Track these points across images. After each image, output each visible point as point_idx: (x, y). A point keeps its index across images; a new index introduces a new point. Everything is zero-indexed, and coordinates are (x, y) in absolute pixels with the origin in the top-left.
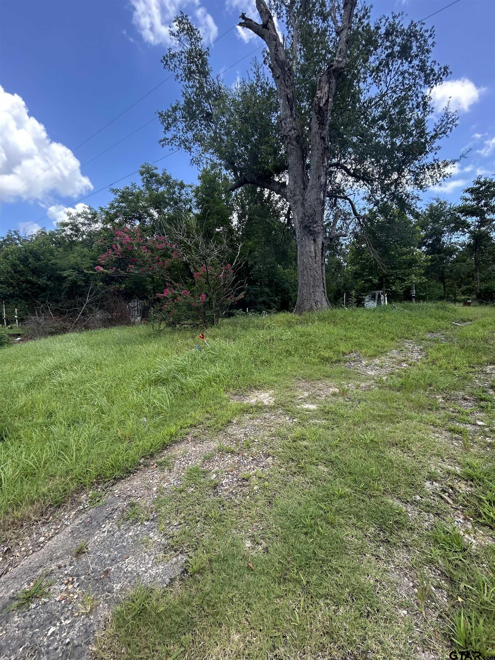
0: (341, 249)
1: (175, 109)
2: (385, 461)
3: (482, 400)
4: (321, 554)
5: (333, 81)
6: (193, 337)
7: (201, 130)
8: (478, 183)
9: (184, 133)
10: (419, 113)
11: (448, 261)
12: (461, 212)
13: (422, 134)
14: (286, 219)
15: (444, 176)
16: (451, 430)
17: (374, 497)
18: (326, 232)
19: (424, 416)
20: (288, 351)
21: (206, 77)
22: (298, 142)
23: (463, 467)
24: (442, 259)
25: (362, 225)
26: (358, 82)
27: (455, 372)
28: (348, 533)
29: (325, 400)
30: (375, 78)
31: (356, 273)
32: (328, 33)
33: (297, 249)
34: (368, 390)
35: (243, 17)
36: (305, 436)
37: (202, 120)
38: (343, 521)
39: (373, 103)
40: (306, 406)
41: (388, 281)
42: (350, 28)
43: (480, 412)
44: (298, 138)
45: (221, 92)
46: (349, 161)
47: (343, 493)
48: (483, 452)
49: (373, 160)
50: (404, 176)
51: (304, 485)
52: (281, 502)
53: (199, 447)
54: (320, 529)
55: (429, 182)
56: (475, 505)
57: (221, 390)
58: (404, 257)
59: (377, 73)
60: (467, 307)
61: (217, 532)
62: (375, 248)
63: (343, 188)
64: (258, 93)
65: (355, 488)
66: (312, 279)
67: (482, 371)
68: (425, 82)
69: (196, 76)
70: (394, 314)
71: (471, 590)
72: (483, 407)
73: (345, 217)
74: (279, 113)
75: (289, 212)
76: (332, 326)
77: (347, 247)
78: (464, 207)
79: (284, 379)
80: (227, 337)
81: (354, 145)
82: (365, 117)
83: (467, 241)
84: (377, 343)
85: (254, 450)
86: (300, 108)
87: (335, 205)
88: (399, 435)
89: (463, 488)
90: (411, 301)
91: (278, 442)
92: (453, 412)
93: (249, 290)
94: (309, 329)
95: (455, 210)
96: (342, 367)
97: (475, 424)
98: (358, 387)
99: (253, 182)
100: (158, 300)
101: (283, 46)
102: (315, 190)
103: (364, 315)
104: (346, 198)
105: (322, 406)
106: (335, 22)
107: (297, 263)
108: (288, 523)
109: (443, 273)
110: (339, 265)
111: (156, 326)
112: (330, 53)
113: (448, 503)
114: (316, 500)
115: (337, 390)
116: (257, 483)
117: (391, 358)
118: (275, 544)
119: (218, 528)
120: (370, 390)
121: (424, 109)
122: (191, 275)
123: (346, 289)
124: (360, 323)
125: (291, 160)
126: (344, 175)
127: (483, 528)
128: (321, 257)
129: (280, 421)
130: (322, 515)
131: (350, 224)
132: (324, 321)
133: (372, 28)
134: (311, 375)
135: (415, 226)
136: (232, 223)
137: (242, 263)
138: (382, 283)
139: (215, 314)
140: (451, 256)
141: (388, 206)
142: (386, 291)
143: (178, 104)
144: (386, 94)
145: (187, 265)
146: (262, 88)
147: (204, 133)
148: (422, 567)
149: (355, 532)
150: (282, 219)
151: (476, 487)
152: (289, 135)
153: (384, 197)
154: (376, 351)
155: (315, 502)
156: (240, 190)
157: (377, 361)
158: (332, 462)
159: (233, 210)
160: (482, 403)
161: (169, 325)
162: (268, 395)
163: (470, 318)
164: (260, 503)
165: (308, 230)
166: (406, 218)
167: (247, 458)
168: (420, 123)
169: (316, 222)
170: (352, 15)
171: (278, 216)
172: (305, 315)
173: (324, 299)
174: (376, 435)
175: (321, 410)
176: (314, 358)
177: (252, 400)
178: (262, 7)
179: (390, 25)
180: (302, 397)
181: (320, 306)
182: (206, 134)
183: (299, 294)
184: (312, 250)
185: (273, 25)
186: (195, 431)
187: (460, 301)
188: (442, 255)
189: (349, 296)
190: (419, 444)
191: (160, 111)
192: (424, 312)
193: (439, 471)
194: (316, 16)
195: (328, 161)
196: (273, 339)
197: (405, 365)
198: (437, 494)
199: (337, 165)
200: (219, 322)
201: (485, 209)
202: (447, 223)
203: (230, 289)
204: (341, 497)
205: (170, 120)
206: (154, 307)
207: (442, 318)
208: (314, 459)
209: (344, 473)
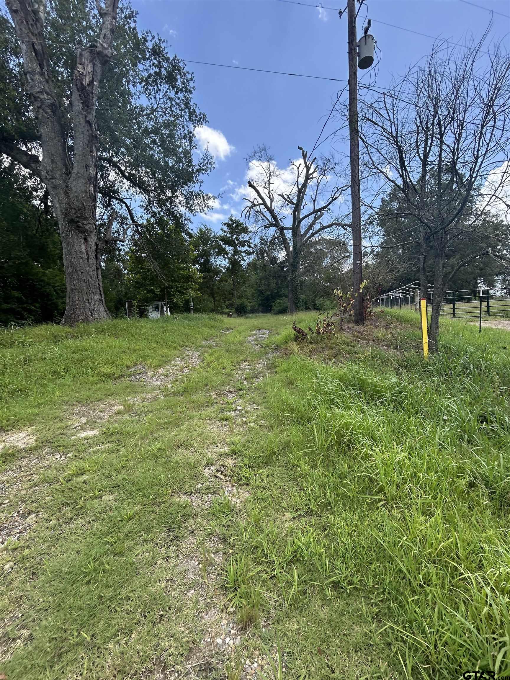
0: (119, 255)
2: (172, 464)
3: (240, 390)
4: (108, 593)
5: (98, 64)
8: (231, 220)
10: (186, 144)
11: (216, 280)
12: (222, 240)
13: (190, 164)
14: (43, 205)
15: (208, 207)
16: (222, 419)
17: (163, 502)
18: (100, 232)
19: (203, 413)
20: (55, 372)
23: (230, 446)
24: (211, 278)
25: (140, 234)
26: (128, 82)
27: (224, 372)
28: (138, 552)
29: (108, 421)
30: (145, 89)
31: (137, 283)
33: (61, 245)
34: (154, 401)
36: (84, 469)
38: (132, 543)
39: (145, 113)
40: (84, 434)
41: (168, 292)
42: (115, 18)
43: (240, 399)
44: (54, 108)
46: (122, 161)
47: (131, 513)
48: (241, 429)
49: (148, 170)
50: (177, 197)
51: (84, 528)
52: (51, 564)
54: (106, 566)
55: (197, 208)
56: (237, 473)
58: (182, 272)
60: (230, 318)
62: (155, 259)
63: (118, 188)
65: (144, 503)
66: (85, 284)
67: (240, 368)
68: (189, 118)
70: (175, 324)
71: (237, 539)
72: (241, 396)
73: (122, 221)
74: (21, 60)
75: (46, 197)
76: (113, 338)
77: (127, 253)
78: (223, 237)
79: (50, 409)
81: (127, 147)
82: (138, 123)
83: (227, 265)
84: (161, 353)
86: (55, 72)
87: (110, 205)
88: (183, 436)
89: (230, 462)
90: (190, 312)
91: (44, 489)
92: (222, 404)
94: (84, 343)
95: (217, 238)
96: (127, 381)
97: (236, 410)
98: (144, 400)
102: (82, 180)
103: (148, 326)
104: (121, 200)
105: (104, 429)
107: (62, 263)
108: (62, 585)
109: (213, 289)
110: (119, 273)
112: (93, 30)
113: (221, 479)
114: (100, 537)
115: (121, 408)
116: (9, 559)
117: (175, 366)
118: (43, 622)
120: (156, 400)
121: (190, 143)
123: (128, 299)
124: (143, 334)
126: (118, 175)
127: (243, 487)
128: (95, 260)
129: (46, 463)
130: (108, 550)
131: (127, 230)
132: (103, 333)
133: (140, 36)
134: (89, 397)
135: (189, 245)
138: (164, 294)
140: (217, 276)
141: (164, 220)
142: (168, 302)
144: (156, 110)
148: (204, 543)
149: (145, 547)
150: (36, 203)
151: (238, 458)
152: (39, 97)
153: (161, 211)
154: (160, 360)
155: (99, 540)
157: (162, 371)
158: (119, 486)
160: (241, 393)
163: (232, 326)
164: (15, 584)
165: (75, 225)
166: (182, 236)
169: (86, 219)
170: (116, 5)
172: (78, 327)
173: (102, 309)
174: (163, 442)
175: (103, 434)
176: (93, 376)
179: (156, 44)
180: (79, 425)
181: (97, 316)
183: (68, 301)
184: (83, 249)
187: (225, 314)
188: (211, 274)
189: (131, 306)
190: (199, 439)
192: (200, 322)
193: (214, 456)
195: (97, 152)
196: (30, 360)
197: (187, 371)
198: (213, 476)
199: (109, 161)
201: (237, 242)
202: (213, 247)
204: (130, 519)
207: (214, 327)
208: (97, 491)
209: (132, 493)
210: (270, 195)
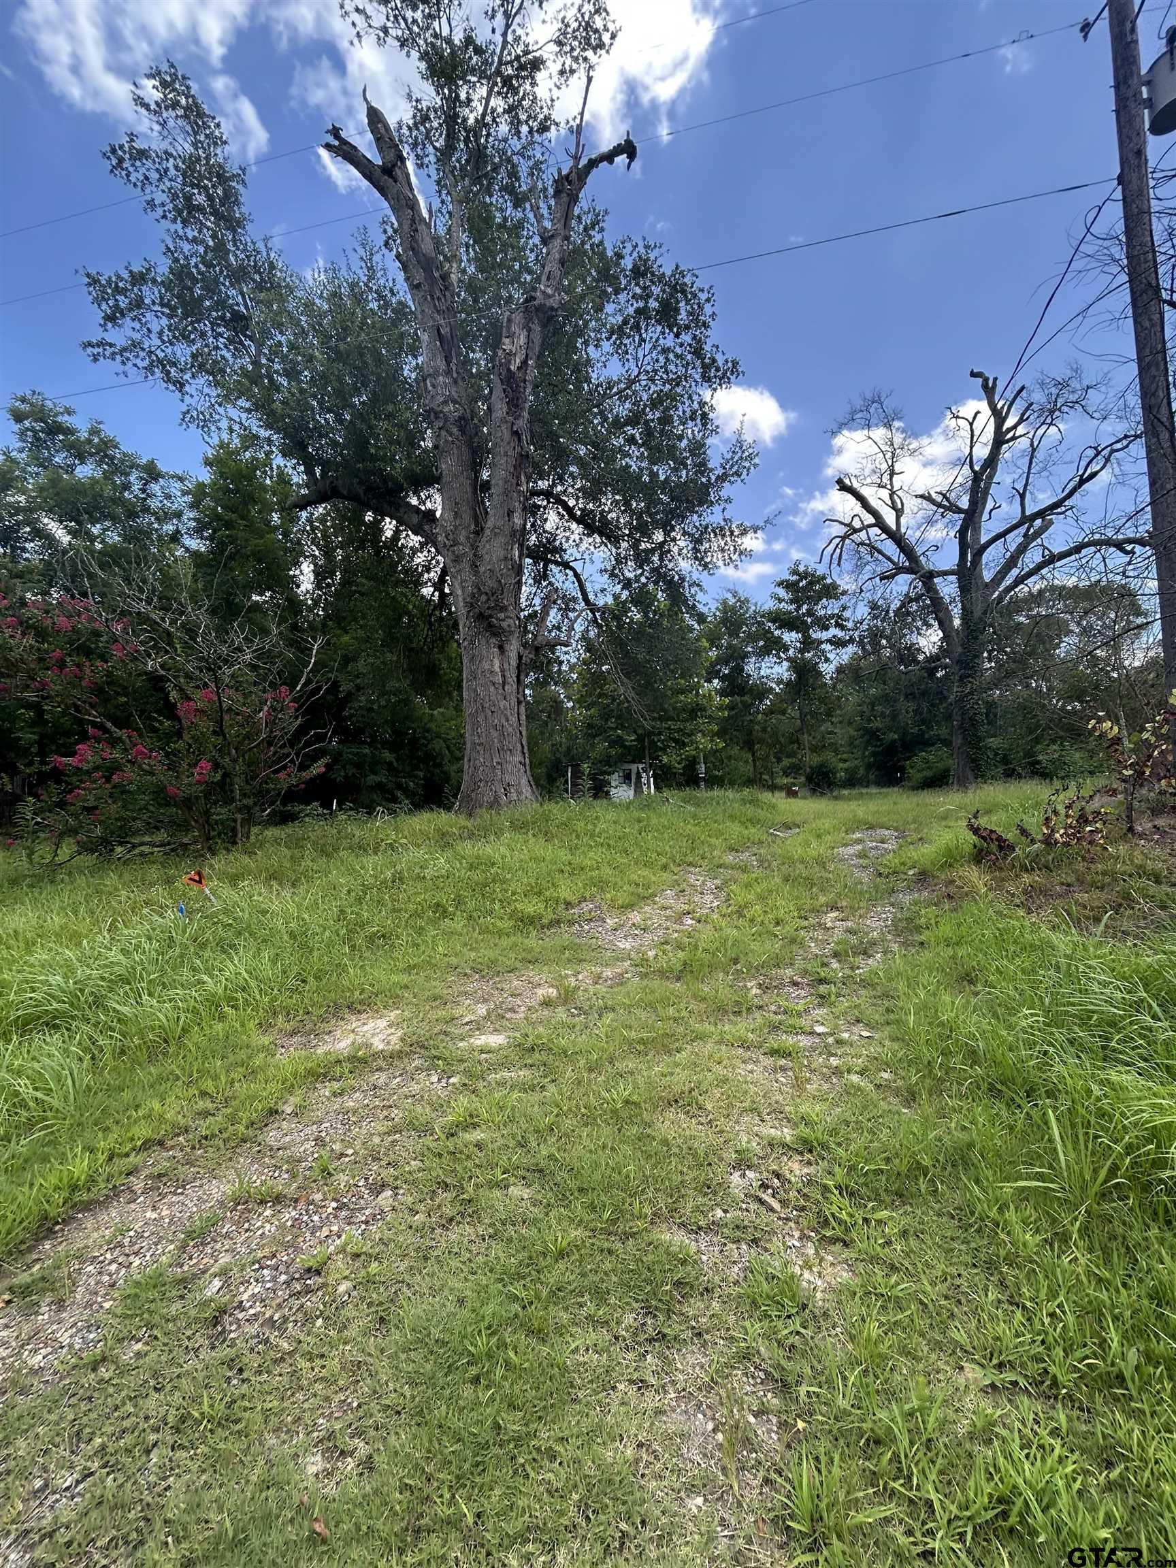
0: (559, 672)
1: (139, 279)
2: (654, 1144)
3: (822, 981)
4: (513, 1423)
5: (536, 328)
6: (169, 881)
7: (217, 348)
8: (795, 572)
9: (163, 342)
10: (696, 429)
11: (758, 712)
12: (774, 621)
13: (702, 467)
14: (437, 594)
15: (742, 552)
16: (774, 1052)
17: (633, 1235)
18: (526, 631)
19: (726, 1028)
20: (438, 905)
21: (234, 231)
22: (462, 430)
23: (795, 1125)
24: (748, 706)
25: (599, 626)
26: (586, 343)
27: (777, 930)
28: (577, 1343)
29: (526, 1019)
30: (618, 347)
31: (590, 726)
32: (525, 233)
33: (461, 662)
34: (618, 985)
35: (335, 132)
36: (477, 1116)
37: (219, 325)
38: (565, 1317)
39: (615, 390)
40: (481, 1040)
41: (653, 745)
42: (567, 238)
43: (820, 1005)
44: (463, 423)
45: (274, 275)
46: (570, 490)
47: (565, 1243)
48: (825, 1087)
49: (617, 497)
50: (674, 540)
51: (474, 1248)
52: (412, 1311)
53: (171, 1205)
54: (512, 1354)
55: (717, 559)
56: (817, 1203)
57: (252, 1025)
58: (682, 697)
59: (620, 338)
60: (792, 800)
61: (217, 1462)
62: (627, 675)
63: (561, 543)
64: (371, 305)
65: (591, 1225)
66: (496, 734)
67: (820, 925)
68: (703, 376)
69: (206, 219)
70: (666, 814)
71: (818, 1396)
72: (822, 997)
73: (567, 605)
74: (420, 359)
75: (442, 579)
76: (542, 841)
77: (572, 668)
78: (776, 612)
79: (427, 978)
80: (274, 876)
81: (580, 462)
82: (601, 413)
83: (786, 676)
84: (634, 877)
85: (342, 1179)
86: (468, 362)
87: (545, 576)
88: (680, 1080)
89: (795, 1169)
90: (698, 787)
91: (409, 1142)
92: (775, 1013)
93: (340, 754)
94: (487, 850)
95: (763, 616)
96: (564, 935)
97: (812, 1033)
98: (597, 979)
99: (352, 497)
100: (57, 775)
101: (428, 226)
102: (501, 539)
103: (609, 817)
104: (566, 565)
105: (518, 1035)
106: (538, 217)
107: (461, 696)
108: (428, 1367)
109: (750, 733)
110: (556, 707)
111: (44, 851)
112: (530, 272)
113: (772, 1210)
114: (503, 1280)
115: (553, 992)
116: (347, 1273)
117: (663, 908)
118: (392, 1439)
119: (222, 1446)
120: (622, 984)
121: (704, 425)
122: (170, 710)
123: (573, 759)
124: (600, 835)
125: (448, 465)
126: (562, 516)
127: (833, 1248)
128: (515, 686)
129: (415, 1088)
130: (516, 1316)
131: (576, 621)
132: (524, 831)
133: (610, 253)
134: (493, 962)
135: (698, 640)
136: (298, 586)
137: (320, 688)
138: (643, 748)
139: (239, 816)
140: (761, 702)
141: (648, 592)
142: (651, 765)
143: (148, 270)
144: (636, 380)
145: (156, 682)
146: (381, 297)
147: (223, 357)
148: (730, 1374)
149: (592, 1337)
150: (427, 591)
151: (817, 1164)
152: (441, 412)
153: (641, 574)
154: (632, 894)
155: (500, 1286)
156: (321, 510)
157: (636, 917)
158: (541, 1171)
159: (302, 554)
160: (823, 989)
161: (86, 848)
162: (385, 1024)
163: (798, 819)
164: (352, 1331)
165: (485, 624)
166: (683, 620)
167: (320, 1208)
168: (697, 448)
169: (504, 609)
170: (570, 215)
171: (418, 584)
172: (481, 817)
173: (524, 781)
174: (636, 1086)
175: (515, 1046)
176: (502, 918)
177: (341, 1042)
178: (383, 131)
179: (640, 257)
180: (473, 1018)
181: (514, 796)
182: (231, 361)
183: (466, 766)
184: (497, 668)
185: (408, 175)
186: (159, 1160)
187: (780, 788)
188: (747, 698)
189: (577, 774)
190: (717, 1093)
191: (93, 272)
192: (720, 810)
193: (754, 1144)
194: (500, 191)
195: (528, 483)
196: (401, 879)
197: (690, 922)
198: (752, 1195)
199: (547, 494)
200: (253, 838)
201: (809, 620)
202: (751, 638)
203: (286, 751)
204: (562, 1255)
205: (123, 302)
206: (36, 796)
207: (753, 821)
208: (499, 1171)
209: (568, 1194)
210: (893, 502)
